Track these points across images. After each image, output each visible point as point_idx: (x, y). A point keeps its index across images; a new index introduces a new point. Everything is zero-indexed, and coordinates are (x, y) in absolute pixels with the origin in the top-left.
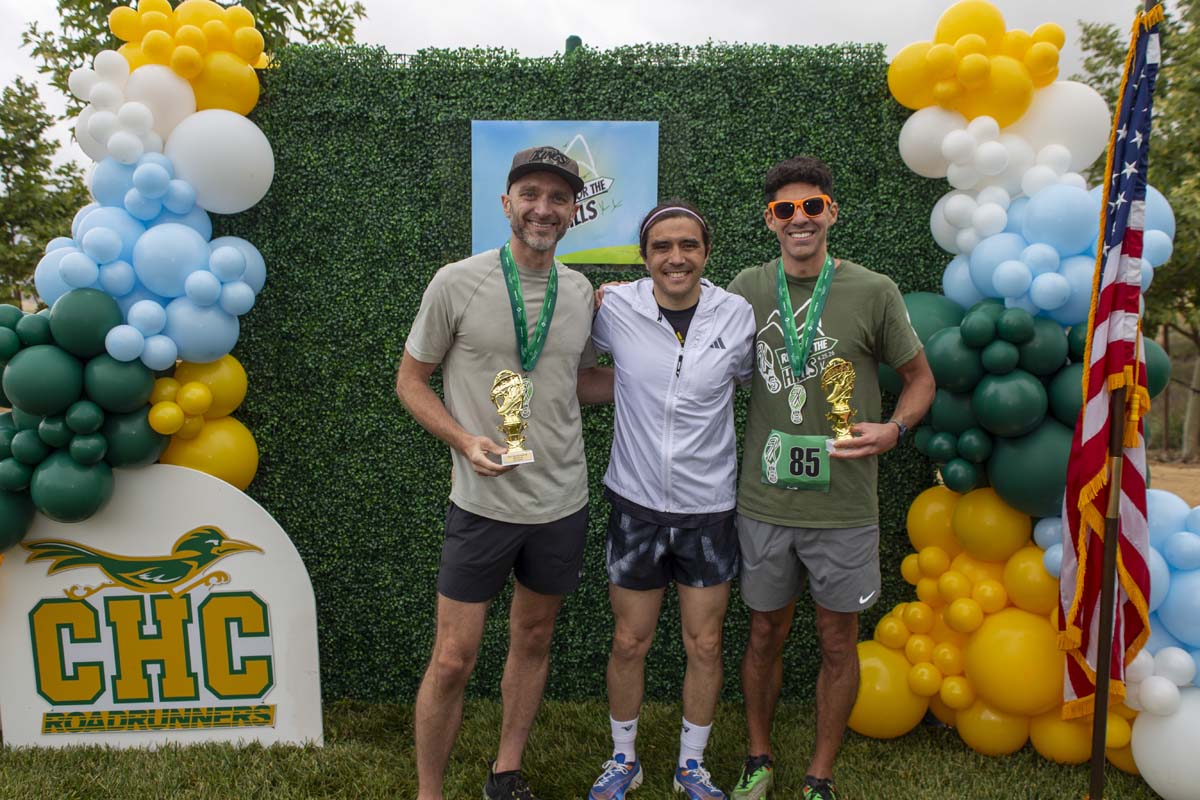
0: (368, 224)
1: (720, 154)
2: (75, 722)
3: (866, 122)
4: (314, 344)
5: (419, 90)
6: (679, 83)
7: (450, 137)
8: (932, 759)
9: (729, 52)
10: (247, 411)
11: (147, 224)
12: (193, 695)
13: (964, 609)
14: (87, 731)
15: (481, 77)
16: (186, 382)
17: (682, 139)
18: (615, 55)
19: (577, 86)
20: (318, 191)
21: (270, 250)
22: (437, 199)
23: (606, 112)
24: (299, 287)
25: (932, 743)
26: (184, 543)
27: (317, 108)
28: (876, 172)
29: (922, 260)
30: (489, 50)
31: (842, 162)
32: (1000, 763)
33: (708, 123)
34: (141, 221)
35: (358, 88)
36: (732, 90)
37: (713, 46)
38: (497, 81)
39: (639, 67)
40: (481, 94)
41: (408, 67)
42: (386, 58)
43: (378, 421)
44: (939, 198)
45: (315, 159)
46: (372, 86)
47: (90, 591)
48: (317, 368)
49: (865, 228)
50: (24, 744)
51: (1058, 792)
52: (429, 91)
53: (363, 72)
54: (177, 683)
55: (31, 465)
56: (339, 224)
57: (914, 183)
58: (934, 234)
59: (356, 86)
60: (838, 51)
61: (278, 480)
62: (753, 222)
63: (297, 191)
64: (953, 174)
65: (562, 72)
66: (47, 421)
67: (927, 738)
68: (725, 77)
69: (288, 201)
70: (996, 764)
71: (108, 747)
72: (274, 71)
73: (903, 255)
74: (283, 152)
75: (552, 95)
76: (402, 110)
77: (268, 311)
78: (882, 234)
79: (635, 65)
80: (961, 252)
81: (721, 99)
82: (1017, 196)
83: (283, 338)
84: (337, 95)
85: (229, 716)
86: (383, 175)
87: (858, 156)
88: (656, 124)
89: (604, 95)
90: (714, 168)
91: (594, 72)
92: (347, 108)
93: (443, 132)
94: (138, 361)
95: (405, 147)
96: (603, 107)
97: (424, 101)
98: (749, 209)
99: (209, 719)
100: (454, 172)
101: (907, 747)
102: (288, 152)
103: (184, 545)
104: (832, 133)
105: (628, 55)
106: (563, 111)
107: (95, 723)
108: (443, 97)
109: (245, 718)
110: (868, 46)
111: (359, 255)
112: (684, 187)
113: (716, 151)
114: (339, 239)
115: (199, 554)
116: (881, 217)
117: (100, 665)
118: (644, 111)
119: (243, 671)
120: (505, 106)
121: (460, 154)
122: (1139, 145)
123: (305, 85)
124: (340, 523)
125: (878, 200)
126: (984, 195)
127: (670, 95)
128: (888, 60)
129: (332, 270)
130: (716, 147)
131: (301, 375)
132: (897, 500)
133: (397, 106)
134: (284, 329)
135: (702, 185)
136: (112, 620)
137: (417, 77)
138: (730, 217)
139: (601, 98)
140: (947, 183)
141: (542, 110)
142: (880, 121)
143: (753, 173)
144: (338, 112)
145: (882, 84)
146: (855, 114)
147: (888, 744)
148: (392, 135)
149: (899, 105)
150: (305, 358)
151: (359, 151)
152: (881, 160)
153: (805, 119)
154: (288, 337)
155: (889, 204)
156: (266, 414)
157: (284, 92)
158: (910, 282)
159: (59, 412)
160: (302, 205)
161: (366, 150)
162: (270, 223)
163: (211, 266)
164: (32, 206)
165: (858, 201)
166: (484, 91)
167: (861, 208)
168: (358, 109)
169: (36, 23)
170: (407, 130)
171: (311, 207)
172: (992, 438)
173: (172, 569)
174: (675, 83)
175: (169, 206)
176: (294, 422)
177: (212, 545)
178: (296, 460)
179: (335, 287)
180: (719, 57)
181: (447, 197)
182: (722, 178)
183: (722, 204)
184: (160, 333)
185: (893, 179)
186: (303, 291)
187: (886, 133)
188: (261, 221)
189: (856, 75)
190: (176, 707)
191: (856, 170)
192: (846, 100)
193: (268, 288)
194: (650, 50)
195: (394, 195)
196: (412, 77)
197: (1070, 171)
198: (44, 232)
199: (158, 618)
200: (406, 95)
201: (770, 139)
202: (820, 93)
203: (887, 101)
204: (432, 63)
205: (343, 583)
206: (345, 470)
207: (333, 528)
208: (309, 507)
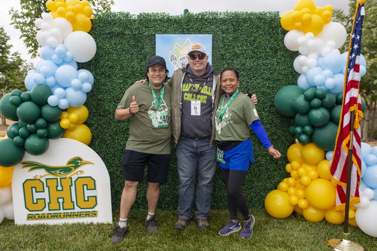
0: (124, 66)
1: (230, 44)
2: (37, 217)
3: (274, 34)
4: (108, 102)
5: (140, 25)
6: (218, 23)
7: (149, 39)
8: (296, 224)
9: (233, 14)
10: (88, 123)
11: (59, 65)
12: (73, 208)
13: (305, 179)
14: (40, 219)
15: (158, 21)
16: (71, 113)
17: (219, 40)
18: (199, 15)
19: (187, 24)
20: (109, 56)
21: (95, 74)
22: (145, 58)
23: (196, 32)
24: (103, 85)
25: (295, 220)
26: (70, 162)
27: (109, 31)
28: (277, 50)
29: (291, 76)
30: (161, 13)
31: (267, 47)
32: (316, 225)
33: (227, 35)
34: (57, 64)
35: (121, 25)
36: (234, 25)
37: (228, 12)
38: (163, 23)
39: (206, 18)
40: (159, 27)
41: (136, 18)
42: (130, 16)
43: (127, 125)
44: (296, 57)
45: (108, 46)
46: (126, 24)
47: (41, 177)
48: (109, 109)
49: (274, 66)
50: (21, 223)
51: (334, 232)
52: (143, 26)
53: (123, 20)
54: (68, 204)
55: (25, 138)
56: (116, 66)
57: (288, 53)
58: (295, 68)
59: (121, 24)
60: (266, 14)
61: (97, 143)
62: (240, 65)
63: (103, 56)
64: (300, 50)
65: (183, 20)
66: (30, 125)
67: (294, 218)
68: (232, 21)
69: (100, 59)
70: (315, 225)
71: (47, 224)
72: (96, 20)
73: (285, 74)
74: (98, 44)
75: (180, 26)
76: (134, 31)
77: (94, 92)
78: (279, 68)
79: (205, 18)
80: (303, 73)
81: (231, 28)
82: (320, 56)
83: (99, 100)
84: (115, 27)
85: (83, 214)
86: (129, 51)
87: (272, 45)
88: (211, 35)
89: (196, 27)
90: (229, 49)
91: (193, 20)
92: (118, 31)
93: (147, 38)
94: (57, 106)
95: (136, 42)
96: (195, 30)
97: (141, 29)
98: (239, 61)
99: (78, 215)
100: (150, 50)
101: (288, 221)
102: (100, 44)
103: (70, 163)
104: (264, 38)
105: (203, 15)
106: (183, 31)
107: (43, 217)
108: (147, 27)
109: (88, 215)
110: (274, 12)
111: (122, 75)
112: (219, 54)
113: (229, 44)
114: (115, 70)
115: (74, 165)
116: (278, 63)
117: (44, 199)
118: (208, 32)
119: (88, 200)
120: (166, 30)
121: (152, 45)
122: (358, 39)
123: (105, 24)
124: (116, 156)
125: (278, 58)
126: (310, 56)
127: (215, 27)
128: (280, 16)
129: (113, 80)
130: (229, 42)
131: (104, 112)
132: (284, 148)
133: (133, 30)
134: (99, 98)
135: (225, 54)
136: (48, 185)
137: (139, 21)
138: (233, 63)
139: (195, 28)
140: (298, 53)
141: (177, 31)
142: (278, 34)
143: (240, 50)
144: (115, 32)
145: (279, 23)
146: (271, 32)
147: (282, 220)
148: (131, 39)
149: (284, 29)
150: (105, 106)
151: (121, 44)
152: (279, 46)
153: (256, 34)
154: (100, 100)
155: (281, 59)
156: (93, 123)
157: (99, 26)
158: (287, 82)
159: (33, 122)
160: (104, 60)
161: (124, 44)
162: (94, 65)
163: (79, 77)
164: (5, 66)
165: (272, 58)
166: (159, 26)
167: (273, 60)
168: (121, 31)
169: (13, 8)
170: (136, 37)
171: (107, 61)
172: (313, 127)
173: (66, 170)
174: (217, 23)
175: (66, 60)
176: (102, 126)
177: (79, 162)
178: (102, 137)
179: (114, 85)
180: (230, 15)
181: (148, 57)
182: (231, 51)
183: (231, 59)
184: (63, 98)
185: (282, 51)
186: (105, 86)
187: (280, 38)
188: (92, 65)
189: (271, 20)
190: (67, 212)
191: (271, 49)
192: (268, 28)
193: (94, 85)
194: (209, 13)
195: (132, 57)
196: (137, 21)
197: (335, 49)
198: (10, 74)
199: (62, 185)
200: (136, 27)
201: (245, 40)
202: (260, 26)
203: (280, 28)
204: (144, 17)
205: (116, 175)
206: (117, 140)
207: (114, 158)
208: (106, 151)
